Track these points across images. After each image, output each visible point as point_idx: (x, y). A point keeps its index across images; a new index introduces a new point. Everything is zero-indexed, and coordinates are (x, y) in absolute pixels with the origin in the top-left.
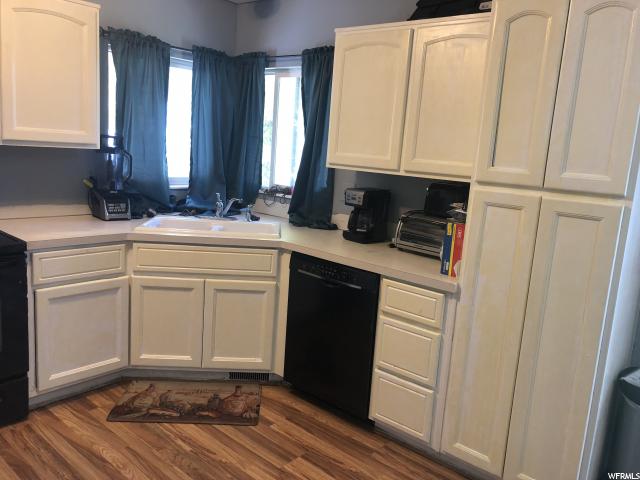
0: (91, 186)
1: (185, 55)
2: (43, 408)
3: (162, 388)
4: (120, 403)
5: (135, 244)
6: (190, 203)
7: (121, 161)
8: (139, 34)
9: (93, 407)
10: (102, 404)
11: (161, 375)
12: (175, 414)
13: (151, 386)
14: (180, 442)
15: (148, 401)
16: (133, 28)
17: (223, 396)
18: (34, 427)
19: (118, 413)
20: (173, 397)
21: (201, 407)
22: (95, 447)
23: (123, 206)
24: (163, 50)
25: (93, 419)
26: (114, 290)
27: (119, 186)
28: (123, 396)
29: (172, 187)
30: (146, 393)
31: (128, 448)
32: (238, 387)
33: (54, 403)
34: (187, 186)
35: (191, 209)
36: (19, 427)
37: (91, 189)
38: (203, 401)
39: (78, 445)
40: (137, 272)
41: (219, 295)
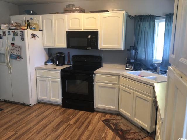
1: (163, 18)
2: (97, 112)
3: (122, 121)
4: (109, 119)
5: (120, 77)
9: (105, 117)
12: (114, 128)
14: (104, 134)
15: (114, 122)
17: (132, 131)
18: (91, 115)
19: (105, 120)
20: (120, 124)
21: (121, 130)
22: (91, 124)
23: (131, 66)
24: (153, 18)
25: (101, 119)
26: (115, 88)
28: (113, 117)
31: (95, 128)
32: (140, 132)
34: (161, 62)
40: (122, 85)
41: (137, 98)
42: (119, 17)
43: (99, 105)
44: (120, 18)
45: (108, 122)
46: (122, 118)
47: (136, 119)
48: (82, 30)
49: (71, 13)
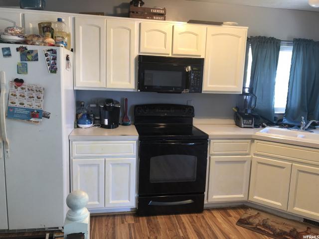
0: (236, 111)
1: (288, 44)
3: (264, 216)
4: (243, 218)
5: (255, 141)
6: (285, 121)
7: (251, 99)
9: (230, 216)
10: (234, 216)
11: (264, 209)
12: (271, 233)
13: (258, 213)
15: (256, 221)
16: (262, 35)
17: (299, 230)
18: (205, 217)
19: (241, 222)
20: (270, 223)
21: (285, 233)
22: (231, 236)
23: (250, 121)
24: (277, 43)
25: (230, 222)
26: (244, 162)
27: (249, 112)
28: (245, 215)
29: (276, 112)
30: (256, 216)
32: (309, 228)
33: (214, 209)
34: (284, 112)
36: (199, 215)
37: (236, 113)
40: (255, 154)
43: (215, 197)
44: (241, 38)
45: (248, 224)
47: (296, 209)
48: (169, 54)
49: (145, 18)
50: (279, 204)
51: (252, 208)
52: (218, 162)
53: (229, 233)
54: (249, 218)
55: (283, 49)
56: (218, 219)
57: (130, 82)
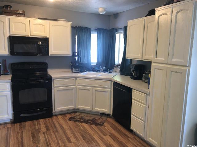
0: (71, 64)
1: (95, 31)
2: (56, 115)
3: (83, 115)
4: (72, 117)
5: (77, 78)
6: (96, 69)
7: (78, 58)
8: (83, 27)
9: (66, 117)
10: (68, 116)
11: (84, 112)
12: (83, 121)
13: (81, 114)
14: (81, 127)
15: (78, 117)
16: (81, 26)
17: (96, 118)
18: (53, 119)
19: (71, 119)
20: (84, 117)
21: (90, 120)
22: (63, 125)
23: (78, 69)
24: (89, 30)
25: (65, 119)
26: (72, 89)
27: (77, 65)
28: (73, 115)
29: (91, 64)
30: (79, 115)
31: (70, 127)
32: (101, 117)
33: (59, 115)
34: (96, 64)
35: (96, 70)
36: (50, 119)
37: (71, 65)
38: (91, 119)
39: (60, 124)
40: (78, 85)
41: (96, 92)
42: (67, 27)
43: (58, 108)
45: (74, 119)
46: (81, 113)
47: (96, 109)
48: (28, 35)
49: (12, 15)
50: (89, 108)
51: (79, 112)
52: (58, 91)
53: (63, 124)
54: (75, 116)
55: (93, 33)
56: (59, 119)
57: (5, 50)
